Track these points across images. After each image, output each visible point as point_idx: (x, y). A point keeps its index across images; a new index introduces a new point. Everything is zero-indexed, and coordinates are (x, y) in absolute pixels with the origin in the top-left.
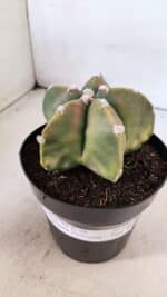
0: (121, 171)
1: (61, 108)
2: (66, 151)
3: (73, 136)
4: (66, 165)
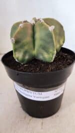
2: (26, 48)
3: (28, 39)
4: (27, 57)
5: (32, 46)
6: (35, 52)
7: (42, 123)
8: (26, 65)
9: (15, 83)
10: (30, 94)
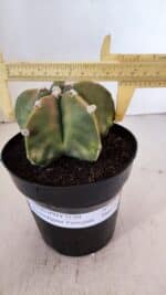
0: (100, 146)
1: (38, 103)
2: (49, 141)
3: (53, 125)
4: (51, 156)
5: (58, 136)
6: (64, 146)
7: (77, 272)
8: (48, 170)
9: (30, 201)
10: (59, 218)
